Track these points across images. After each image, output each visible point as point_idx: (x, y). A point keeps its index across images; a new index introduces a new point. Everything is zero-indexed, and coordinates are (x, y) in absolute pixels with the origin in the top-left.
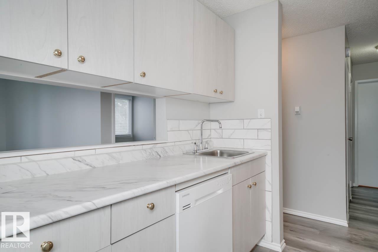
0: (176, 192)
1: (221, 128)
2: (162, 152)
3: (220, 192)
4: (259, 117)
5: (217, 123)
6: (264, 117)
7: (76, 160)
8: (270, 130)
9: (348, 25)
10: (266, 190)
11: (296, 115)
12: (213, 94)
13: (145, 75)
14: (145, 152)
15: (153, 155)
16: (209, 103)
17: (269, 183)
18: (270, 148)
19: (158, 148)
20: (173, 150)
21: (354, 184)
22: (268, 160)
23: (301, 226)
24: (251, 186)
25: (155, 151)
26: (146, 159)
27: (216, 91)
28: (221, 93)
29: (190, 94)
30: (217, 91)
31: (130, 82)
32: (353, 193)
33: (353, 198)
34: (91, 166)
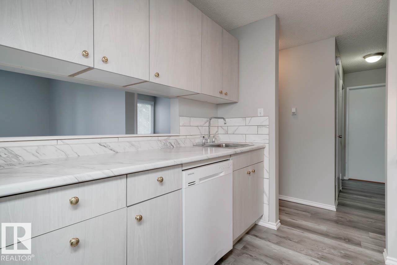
0: (183, 170)
1: (226, 124)
2: (175, 143)
3: (222, 174)
4: (259, 115)
5: (222, 120)
6: (263, 115)
7: (102, 145)
8: (268, 126)
9: (338, 37)
10: (264, 177)
11: (292, 115)
12: (218, 95)
13: (159, 75)
14: (160, 142)
15: (167, 145)
16: (217, 104)
17: (267, 171)
18: (268, 142)
19: (172, 140)
20: (185, 142)
21: (344, 177)
22: (266, 152)
23: (295, 210)
24: (250, 173)
25: (169, 142)
26: (161, 148)
27: (221, 93)
28: (226, 94)
29: (198, 93)
30: (223, 92)
31: (146, 81)
32: (343, 185)
33: (343, 188)
34: (114, 151)
